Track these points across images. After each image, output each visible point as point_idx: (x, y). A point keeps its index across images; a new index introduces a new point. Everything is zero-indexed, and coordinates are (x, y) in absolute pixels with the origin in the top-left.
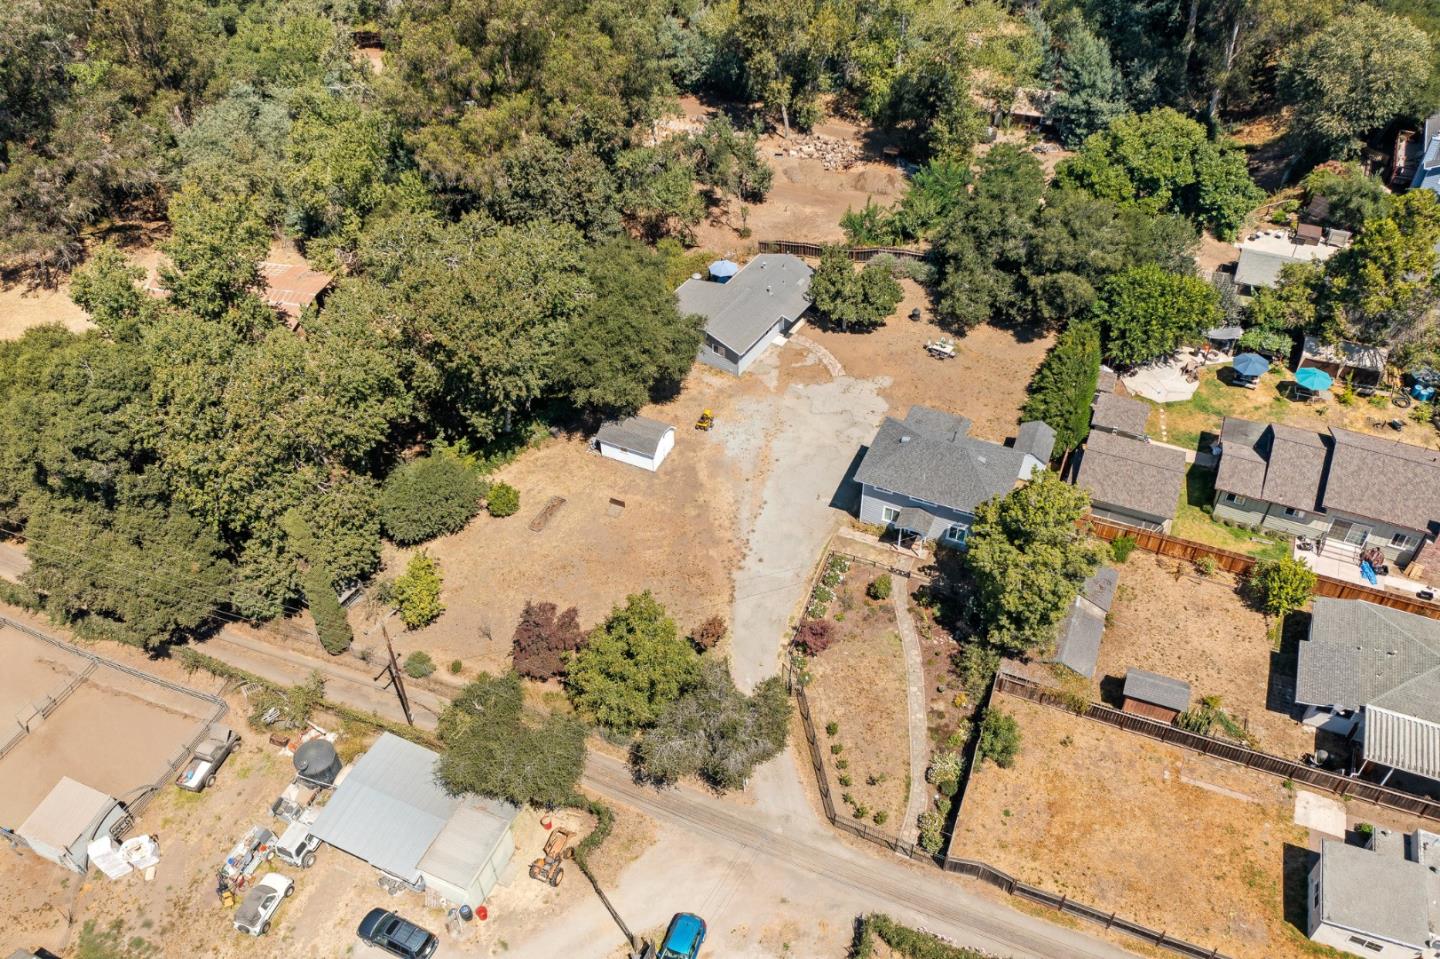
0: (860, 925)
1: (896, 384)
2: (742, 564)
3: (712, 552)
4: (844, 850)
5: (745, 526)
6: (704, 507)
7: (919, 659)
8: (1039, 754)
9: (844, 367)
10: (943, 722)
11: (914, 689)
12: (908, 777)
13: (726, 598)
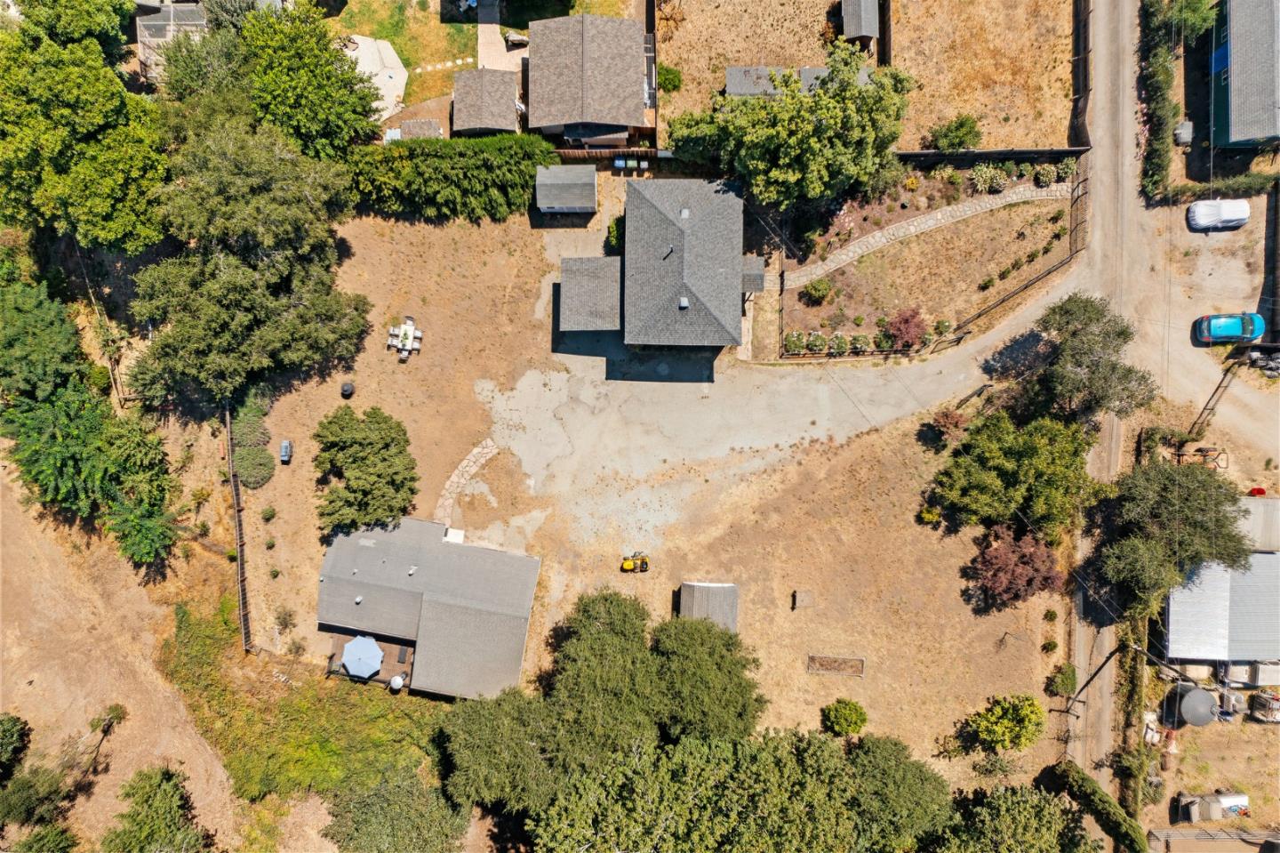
0: (1150, 203)
1: (485, 374)
2: (824, 439)
3: (822, 475)
4: (1095, 237)
5: (773, 456)
6: (762, 511)
7: (878, 234)
8: (939, 105)
9: (474, 445)
10: (937, 195)
11: (912, 229)
12: (1004, 208)
13: (874, 436)
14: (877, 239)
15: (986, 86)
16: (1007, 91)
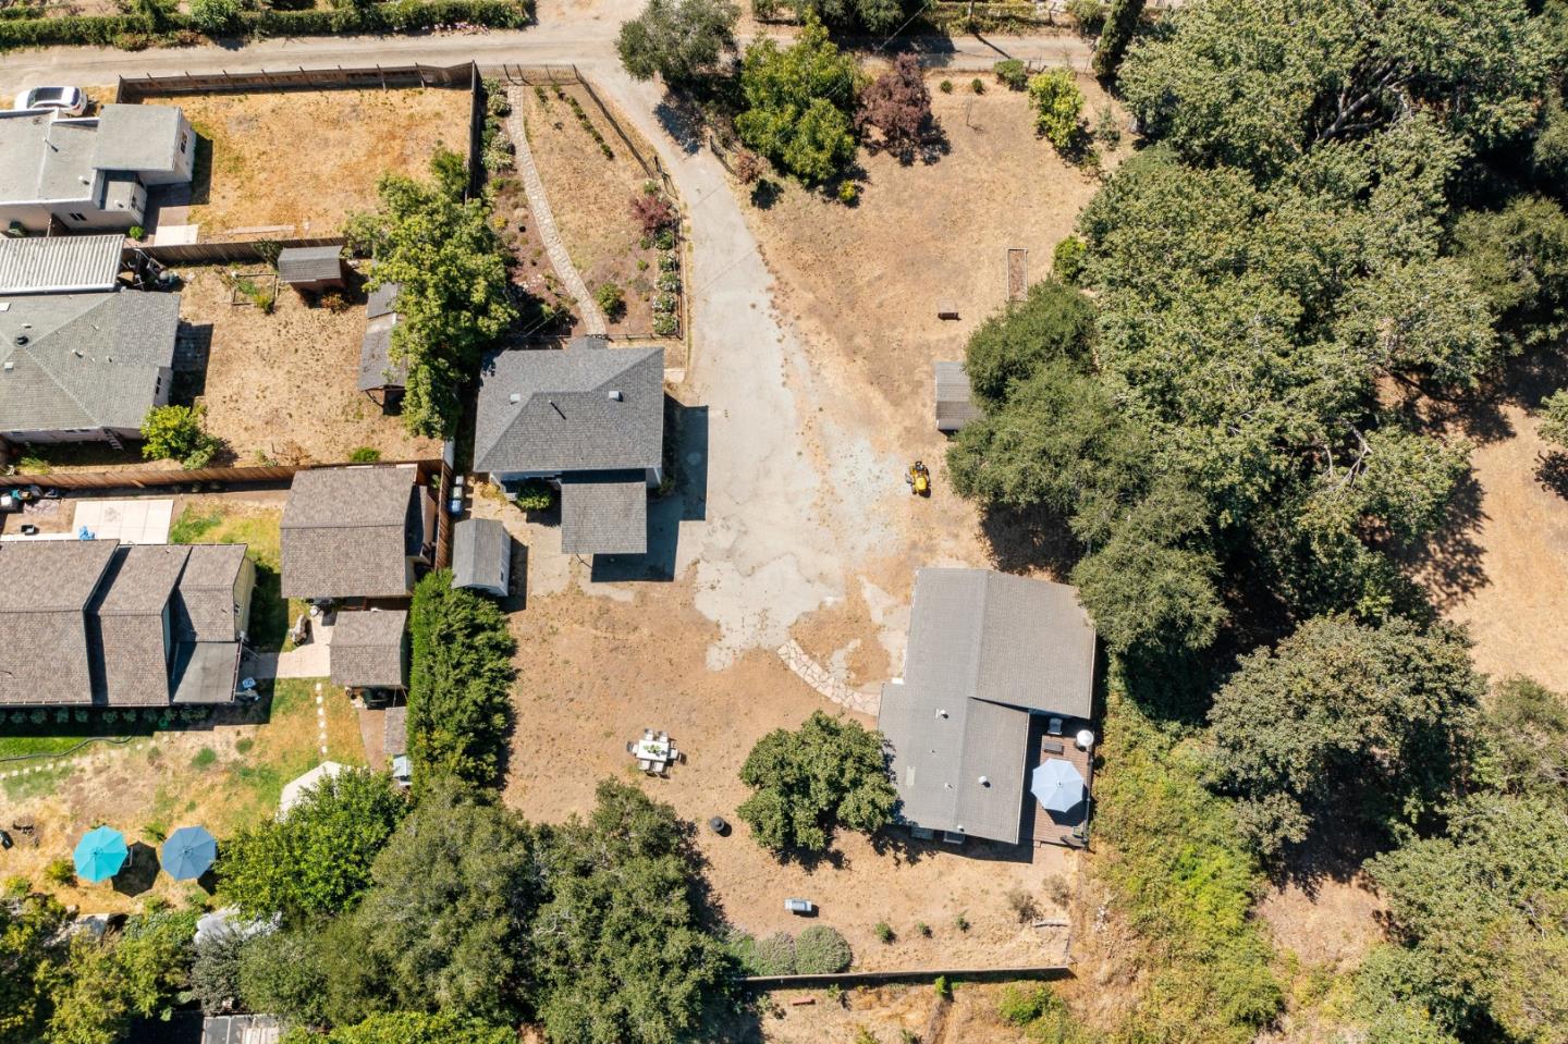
0: (533, 22)
2: (771, 295)
3: (810, 296)
5: (791, 344)
6: (852, 352)
7: (551, 252)
9: (786, 669)
10: (512, 200)
11: (547, 221)
13: (766, 248)
14: (557, 254)
15: (405, 161)
16: (412, 144)
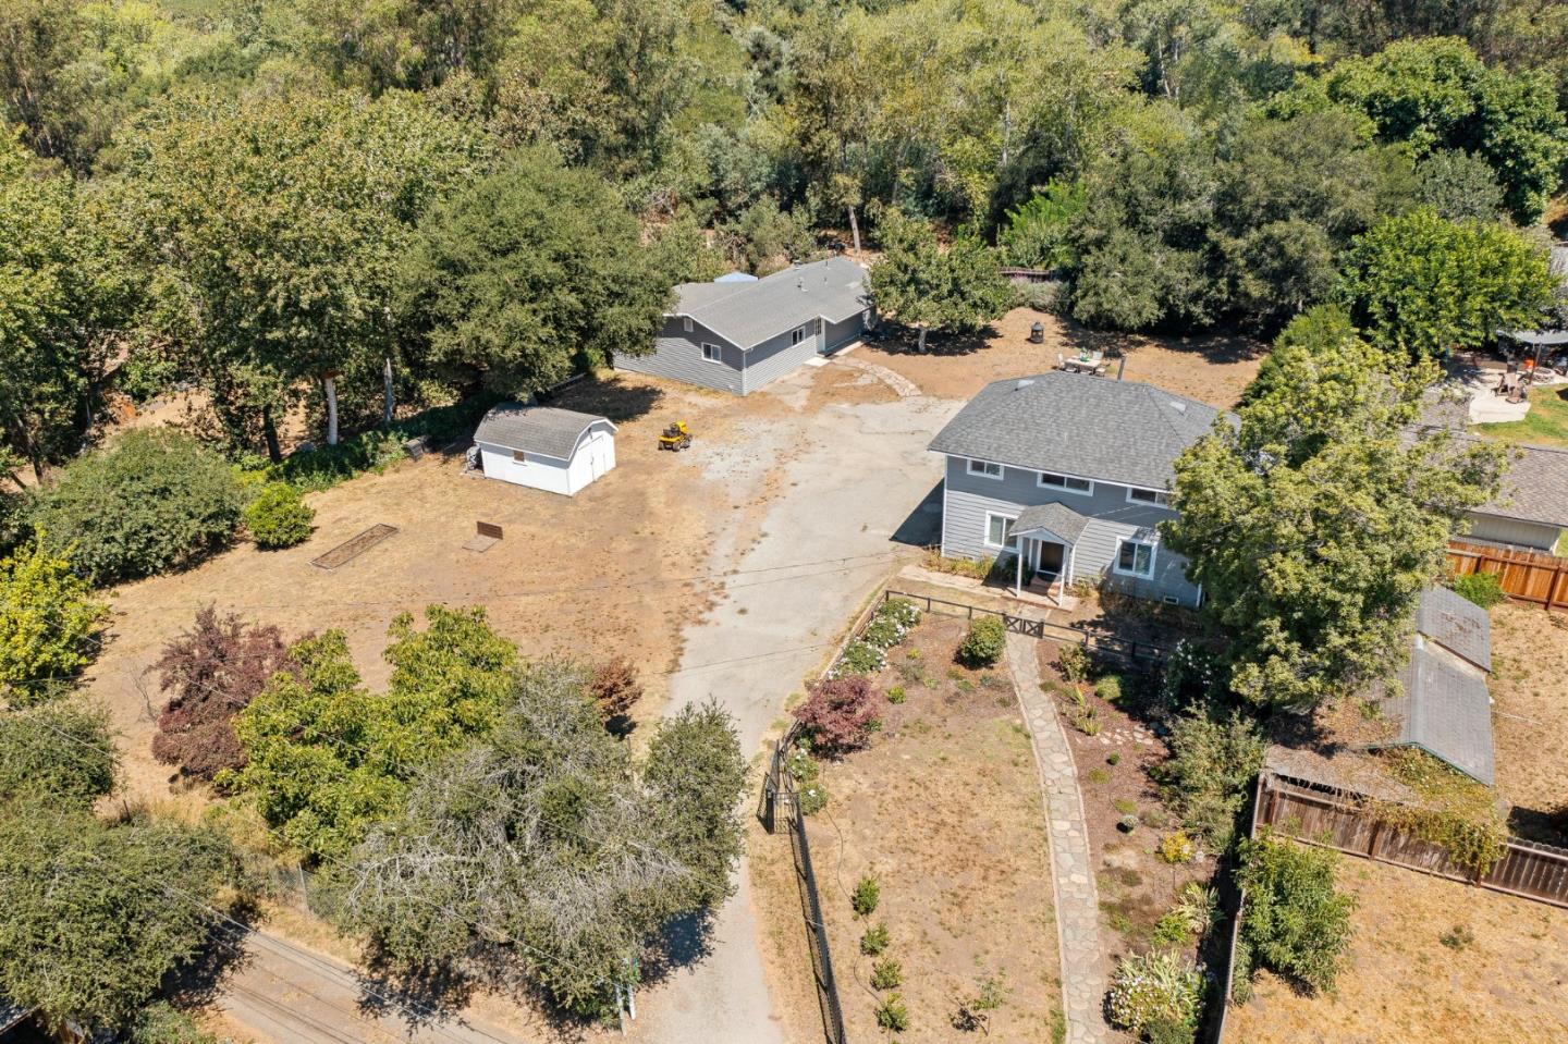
2: (706, 616)
3: (649, 600)
5: (721, 566)
7: (1071, 770)
9: (921, 387)
11: (1061, 826)
12: (1057, 1014)
14: (1058, 763)
